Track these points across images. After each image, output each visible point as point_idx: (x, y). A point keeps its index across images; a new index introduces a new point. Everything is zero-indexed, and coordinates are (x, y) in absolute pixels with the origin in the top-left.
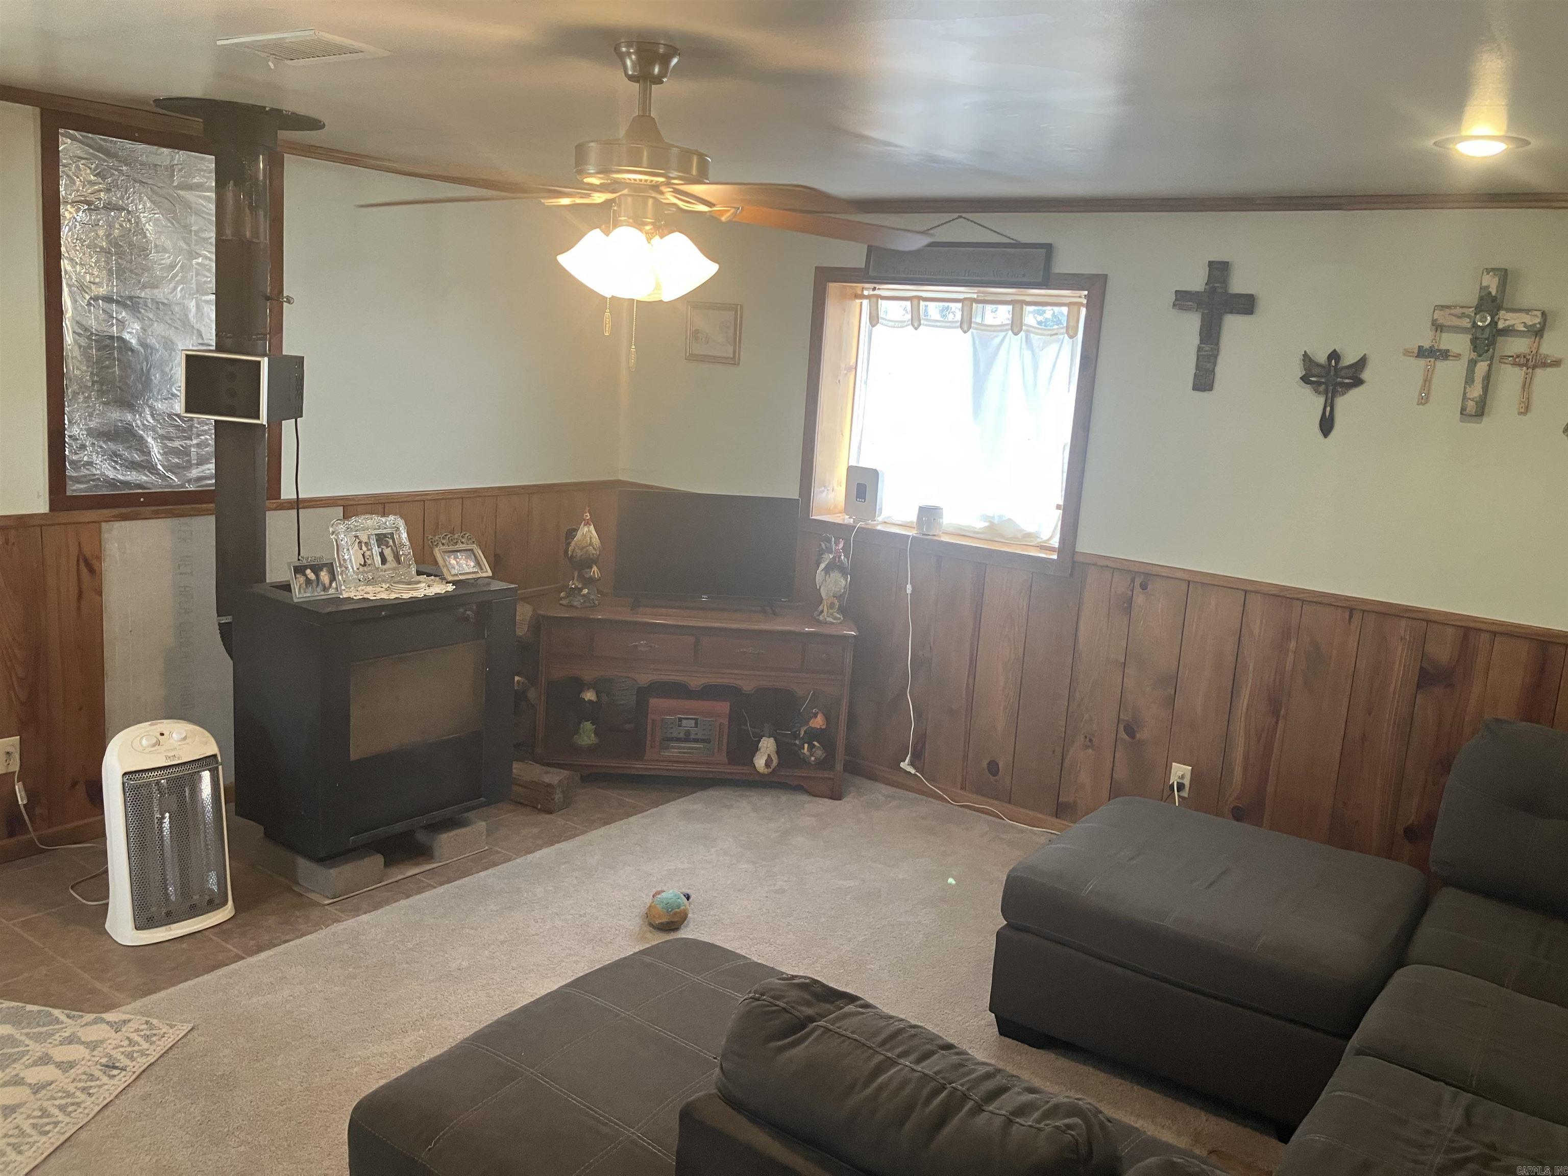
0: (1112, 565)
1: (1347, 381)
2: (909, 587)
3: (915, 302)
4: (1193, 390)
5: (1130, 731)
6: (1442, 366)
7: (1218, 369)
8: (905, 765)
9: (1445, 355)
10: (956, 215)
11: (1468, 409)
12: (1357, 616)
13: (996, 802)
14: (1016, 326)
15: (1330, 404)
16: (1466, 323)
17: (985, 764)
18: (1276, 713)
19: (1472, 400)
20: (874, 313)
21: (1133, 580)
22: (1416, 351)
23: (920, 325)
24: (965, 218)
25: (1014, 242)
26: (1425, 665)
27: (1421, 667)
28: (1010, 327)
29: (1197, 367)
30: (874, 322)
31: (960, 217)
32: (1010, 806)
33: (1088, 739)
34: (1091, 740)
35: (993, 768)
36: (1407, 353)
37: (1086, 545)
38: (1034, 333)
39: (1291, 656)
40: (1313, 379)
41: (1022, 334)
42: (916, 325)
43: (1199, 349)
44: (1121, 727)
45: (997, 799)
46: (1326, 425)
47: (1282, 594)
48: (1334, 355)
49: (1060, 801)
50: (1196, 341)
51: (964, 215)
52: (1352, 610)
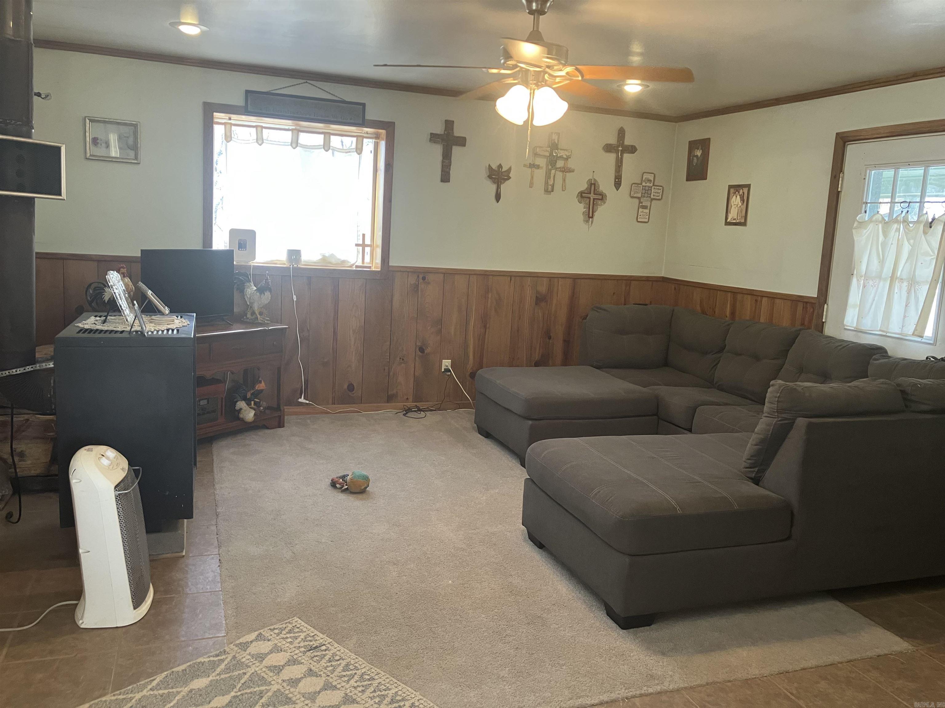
0: (408, 270)
1: (506, 177)
2: (294, 297)
3: (259, 129)
4: (441, 182)
5: (422, 350)
6: (536, 171)
7: (451, 172)
8: (302, 400)
9: (538, 167)
10: (305, 81)
11: (549, 189)
12: (513, 278)
13: (354, 405)
14: (327, 146)
15: (498, 188)
16: (547, 154)
17: (346, 387)
18: (485, 327)
19: (550, 185)
20: (228, 134)
21: (418, 277)
22: (529, 165)
23: (263, 143)
24: (309, 83)
25: (341, 100)
26: (538, 295)
27: (536, 296)
28: (322, 147)
29: (442, 171)
30: (229, 139)
31: (307, 82)
32: (362, 405)
33: (401, 360)
34: (403, 360)
35: (351, 388)
36: (525, 166)
37: (394, 262)
38: (337, 151)
39: (490, 300)
40: (494, 177)
41: (330, 151)
42: (260, 143)
43: (443, 162)
44: (418, 349)
45: (354, 404)
46: (498, 197)
47: (486, 274)
48: (500, 166)
49: (389, 394)
50: (440, 158)
51: (308, 81)
52: (511, 276)
